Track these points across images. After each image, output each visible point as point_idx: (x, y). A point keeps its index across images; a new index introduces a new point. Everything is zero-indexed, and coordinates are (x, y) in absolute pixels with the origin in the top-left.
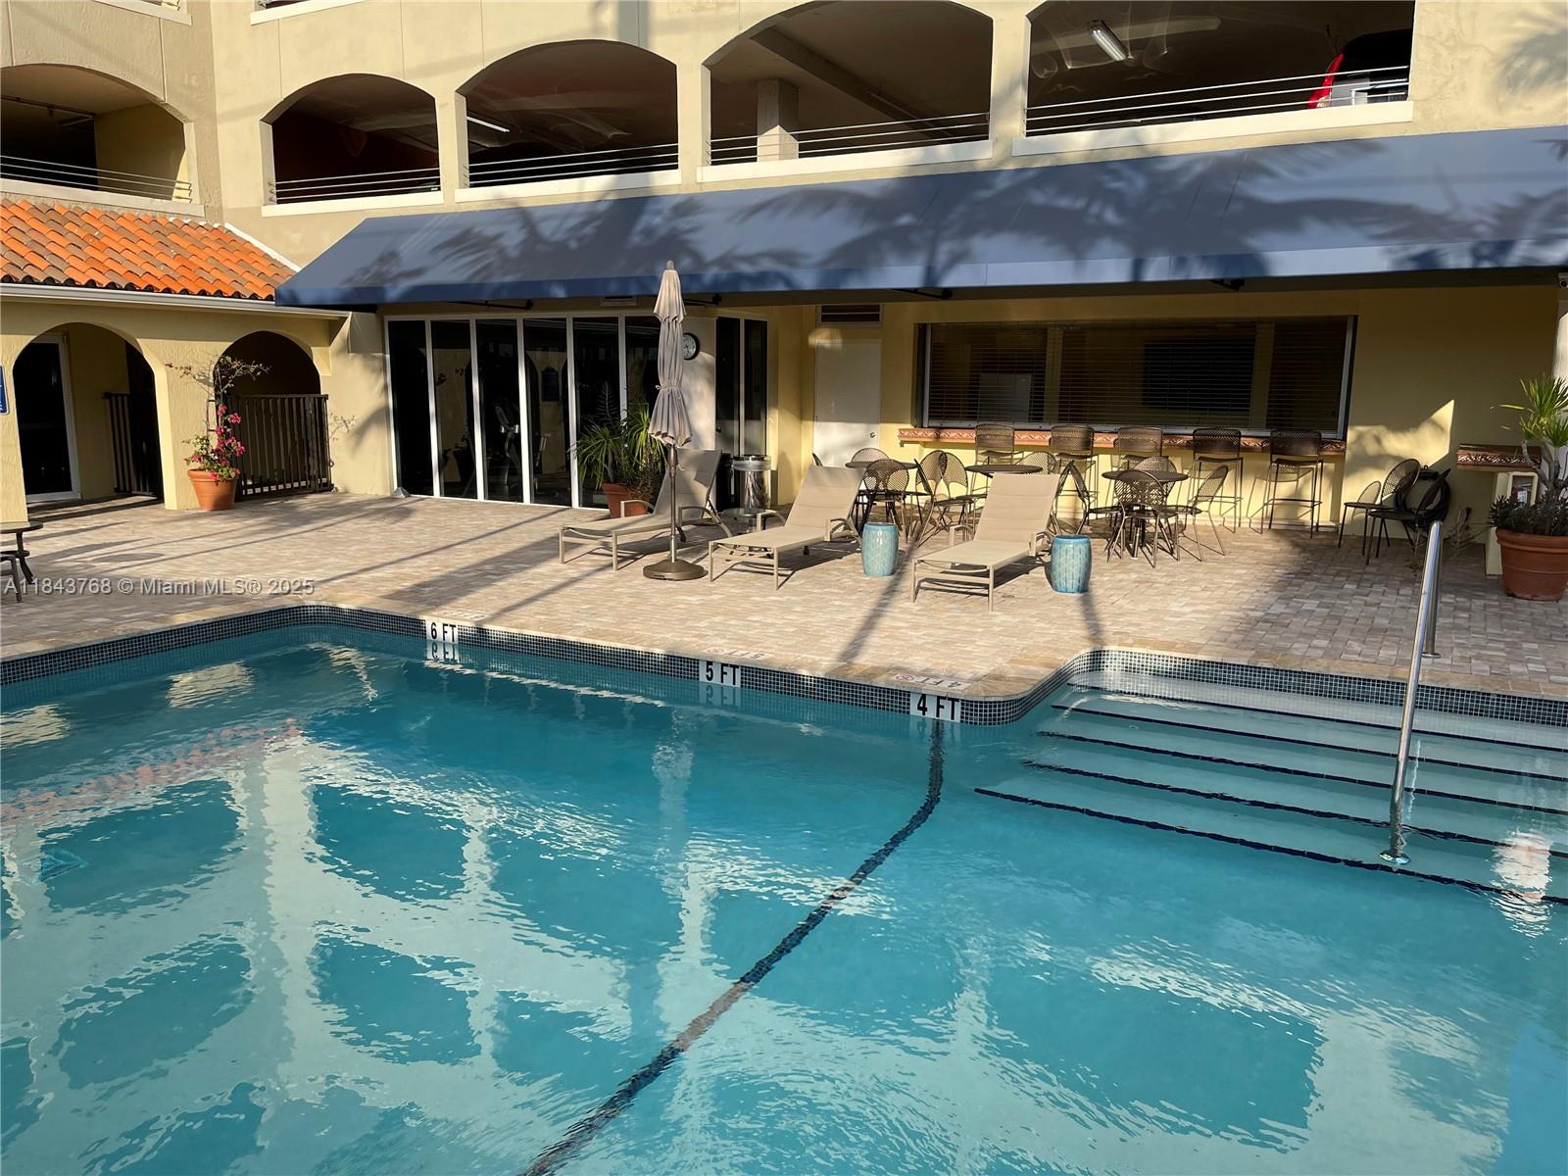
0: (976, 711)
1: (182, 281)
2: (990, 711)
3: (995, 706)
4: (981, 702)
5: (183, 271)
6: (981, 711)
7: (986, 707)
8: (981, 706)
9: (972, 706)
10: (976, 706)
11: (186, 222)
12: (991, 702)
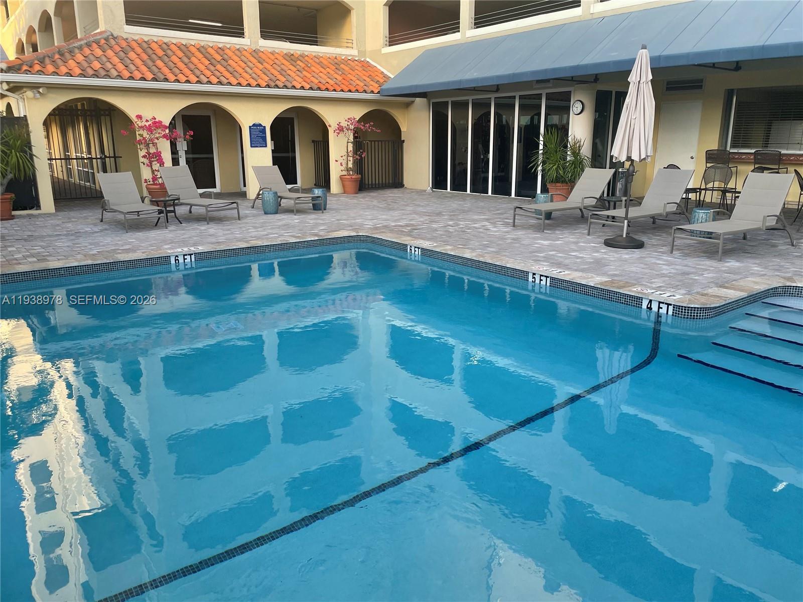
0: (682, 312)
1: (342, 86)
2: (691, 313)
3: (695, 310)
4: (685, 307)
5: (344, 81)
6: (685, 312)
7: (688, 310)
8: (685, 310)
9: (679, 309)
10: (682, 309)
11: (349, 58)
12: (692, 308)
